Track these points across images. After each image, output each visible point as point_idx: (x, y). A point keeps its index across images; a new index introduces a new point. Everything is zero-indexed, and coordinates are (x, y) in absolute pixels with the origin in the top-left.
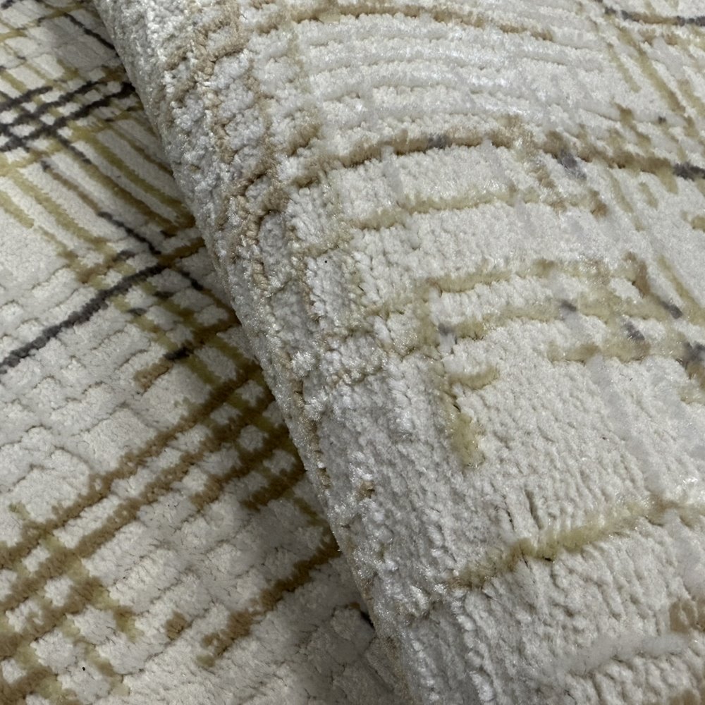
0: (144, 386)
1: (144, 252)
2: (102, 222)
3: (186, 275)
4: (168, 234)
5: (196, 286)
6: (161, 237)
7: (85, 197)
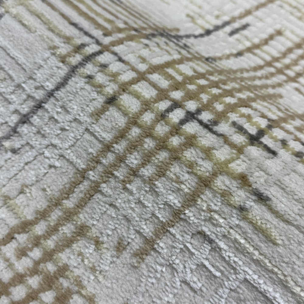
0: (96, 119)
1: (93, 43)
2: (72, 28)
3: (115, 54)
4: (105, 35)
5: (120, 60)
6: (102, 37)
7: (63, 16)
